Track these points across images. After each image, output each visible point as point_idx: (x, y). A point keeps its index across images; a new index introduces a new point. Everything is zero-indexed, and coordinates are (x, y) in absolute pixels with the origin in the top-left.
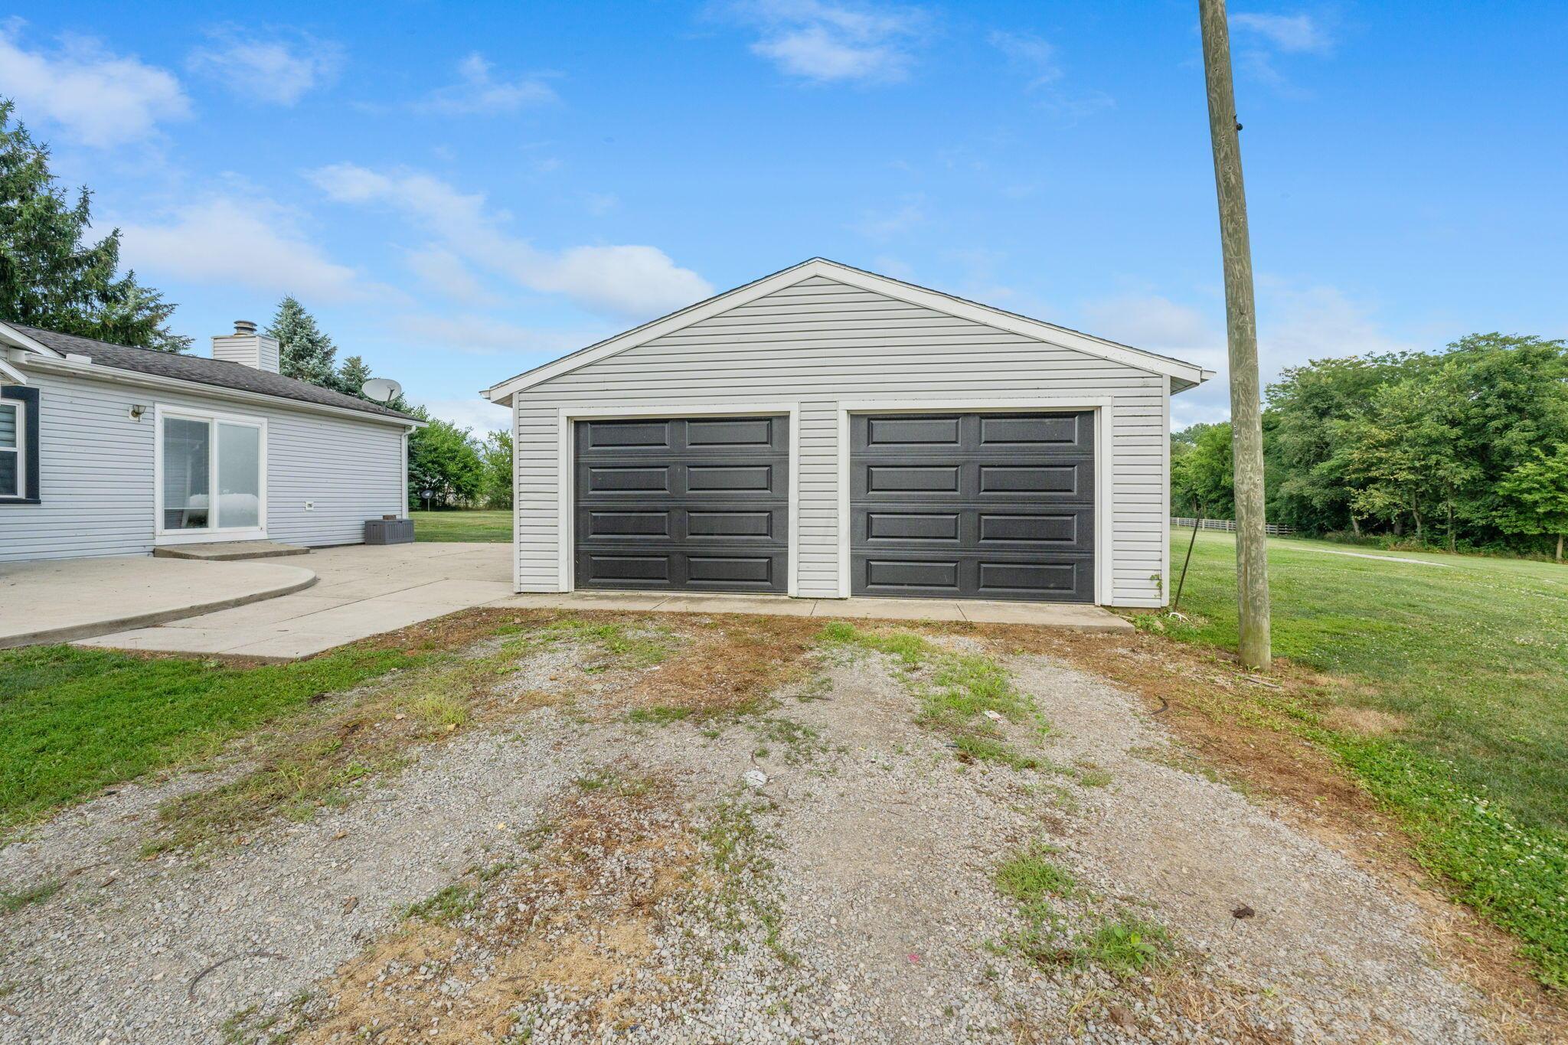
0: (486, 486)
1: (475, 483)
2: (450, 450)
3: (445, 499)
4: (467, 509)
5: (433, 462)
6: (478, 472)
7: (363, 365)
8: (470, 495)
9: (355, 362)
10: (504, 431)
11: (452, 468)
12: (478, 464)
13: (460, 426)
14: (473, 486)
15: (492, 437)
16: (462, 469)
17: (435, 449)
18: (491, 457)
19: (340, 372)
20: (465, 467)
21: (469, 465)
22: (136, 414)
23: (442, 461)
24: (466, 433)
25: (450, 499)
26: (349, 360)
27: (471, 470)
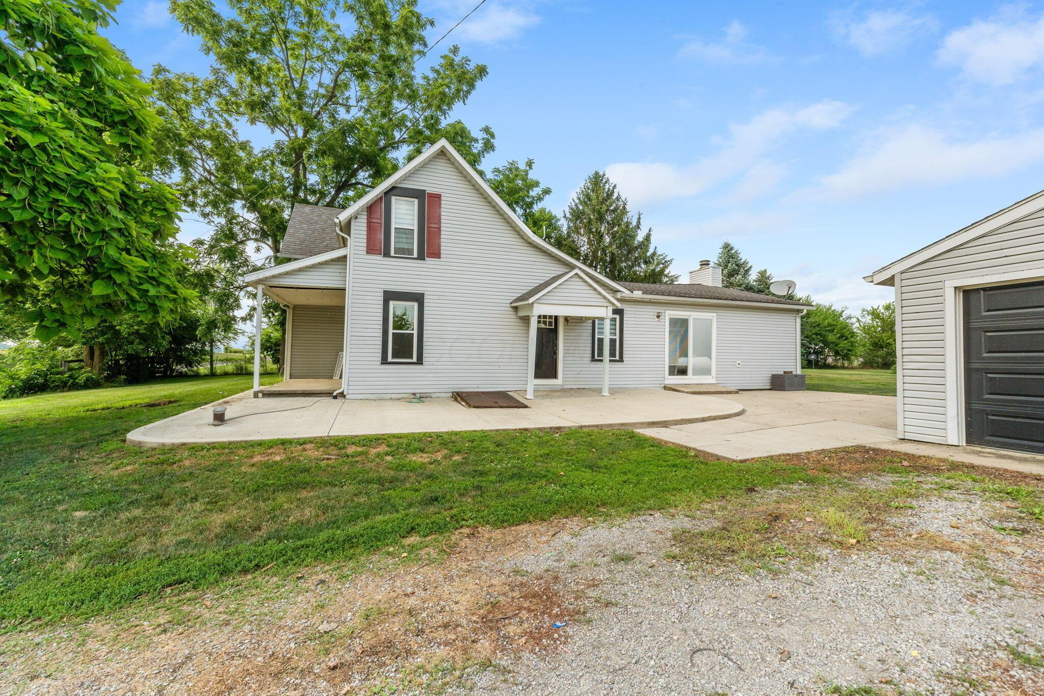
0: (860, 350)
1: (850, 348)
2: (829, 325)
3: (825, 361)
4: (843, 368)
5: (816, 334)
6: (852, 340)
7: (768, 274)
8: (846, 357)
9: (763, 274)
10: (875, 307)
11: (831, 337)
12: (853, 334)
13: (837, 307)
14: (848, 350)
15: (864, 313)
16: (839, 338)
17: (818, 325)
18: (864, 328)
19: (755, 281)
20: (842, 336)
21: (845, 333)
22: (658, 317)
23: (823, 333)
24: (843, 311)
25: (830, 360)
26: (759, 273)
27: (846, 339)
